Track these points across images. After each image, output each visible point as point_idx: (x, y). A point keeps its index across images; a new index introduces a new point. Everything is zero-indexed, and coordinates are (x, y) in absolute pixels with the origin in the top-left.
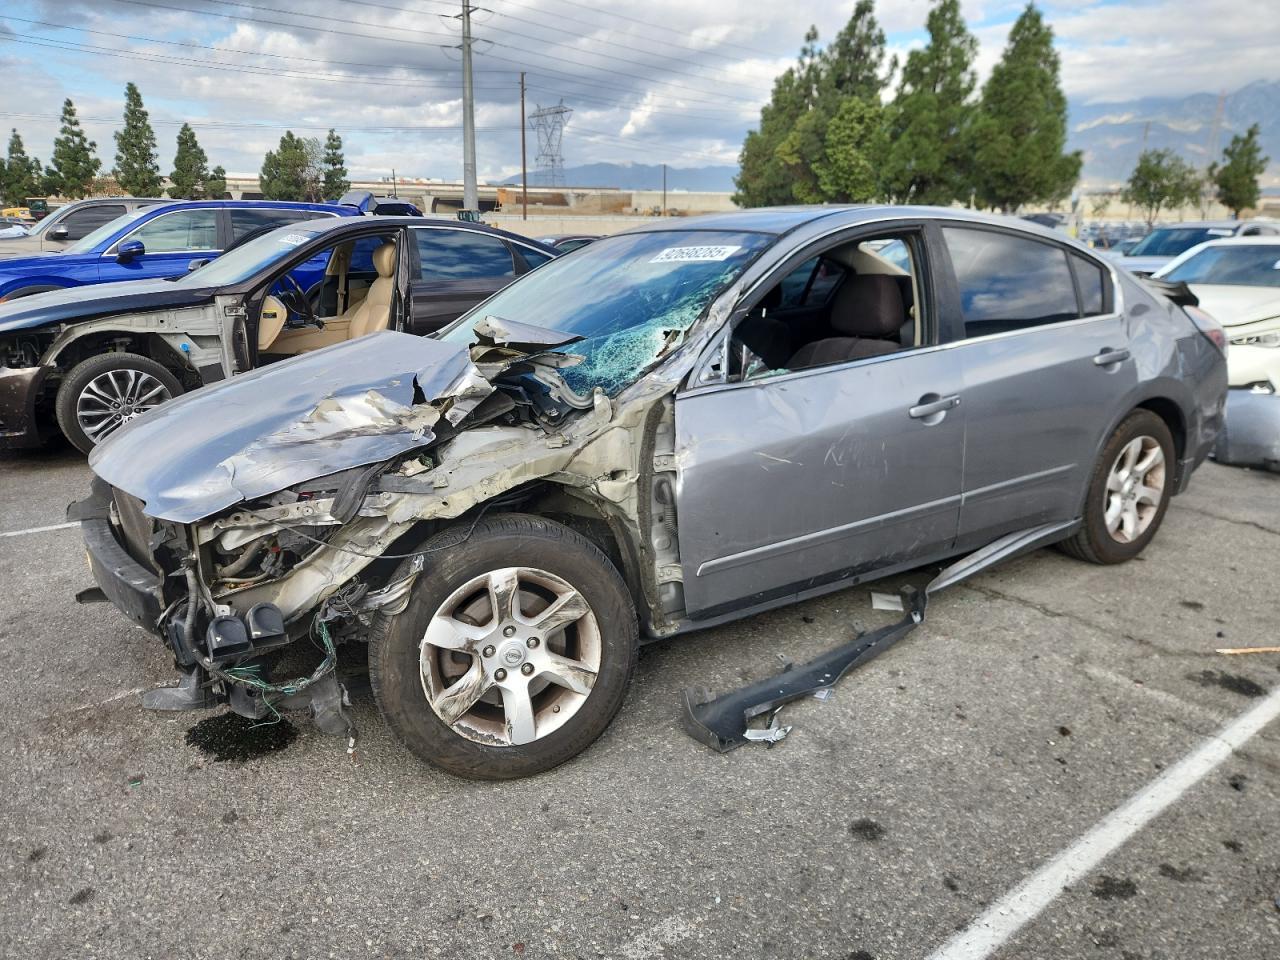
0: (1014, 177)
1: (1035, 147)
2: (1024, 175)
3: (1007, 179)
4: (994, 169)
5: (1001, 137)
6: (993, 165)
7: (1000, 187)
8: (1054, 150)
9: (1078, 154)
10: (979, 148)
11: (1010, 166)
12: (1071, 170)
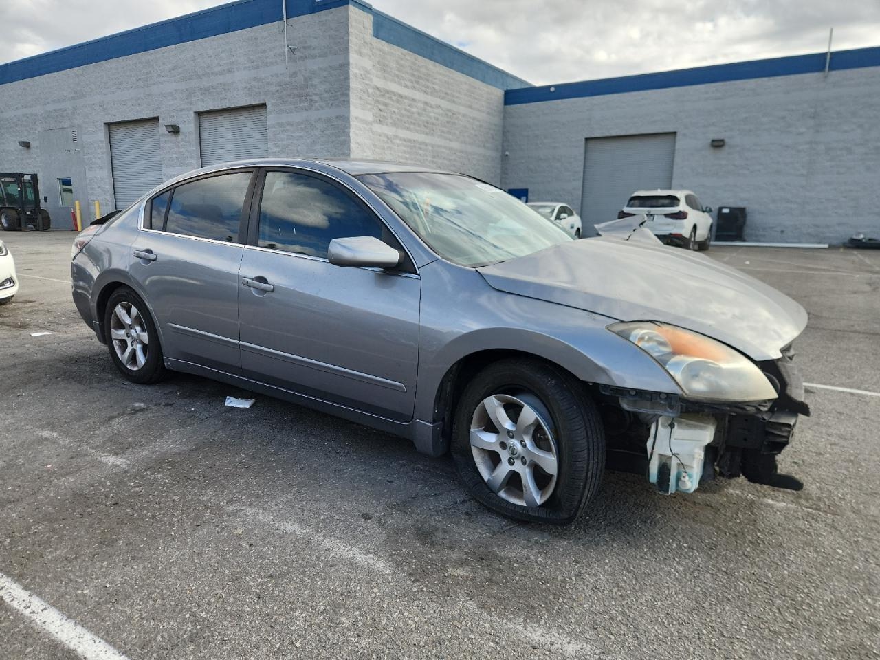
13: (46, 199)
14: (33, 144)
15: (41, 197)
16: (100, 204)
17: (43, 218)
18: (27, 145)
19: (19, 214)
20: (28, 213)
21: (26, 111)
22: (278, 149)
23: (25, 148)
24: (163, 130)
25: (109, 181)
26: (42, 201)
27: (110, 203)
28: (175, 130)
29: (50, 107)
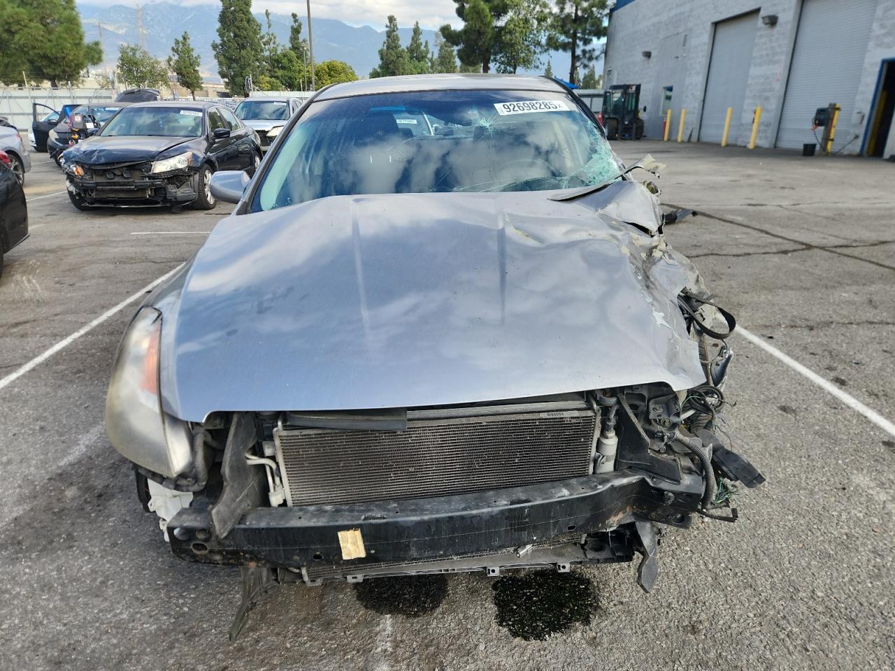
0: (56, 58)
1: (65, 35)
2: (64, 58)
3: (52, 61)
4: (36, 51)
5: (32, 24)
6: (34, 48)
7: (46, 67)
8: (81, 39)
9: (97, 44)
10: (16, 32)
11: (49, 49)
12: (97, 56)
13: (645, 109)
14: (653, 55)
15: (641, 106)
16: (686, 113)
17: (637, 128)
18: (648, 55)
19: (618, 123)
20: (626, 123)
21: (656, 20)
22: (883, 31)
23: (646, 58)
24: (760, 22)
25: (701, 87)
26: (642, 111)
27: (696, 111)
28: (772, 21)
29: (673, 13)
